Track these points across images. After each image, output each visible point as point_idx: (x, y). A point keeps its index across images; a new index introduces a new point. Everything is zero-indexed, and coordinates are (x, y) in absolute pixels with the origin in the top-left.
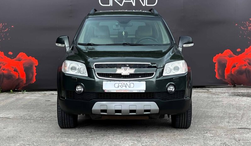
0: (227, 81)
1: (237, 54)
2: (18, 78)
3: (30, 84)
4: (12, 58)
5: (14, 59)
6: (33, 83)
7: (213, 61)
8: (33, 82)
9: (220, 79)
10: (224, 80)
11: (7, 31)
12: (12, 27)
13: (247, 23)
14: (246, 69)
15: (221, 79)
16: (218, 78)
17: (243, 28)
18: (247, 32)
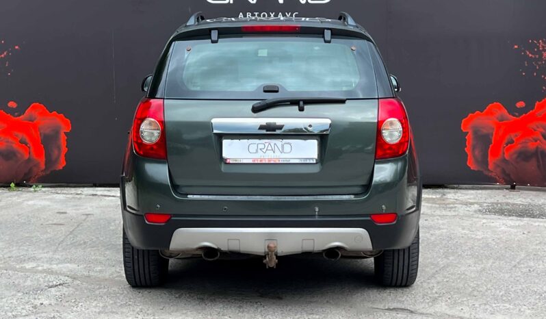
0: (493, 175)
1: (517, 114)
2: (29, 159)
3: (55, 170)
4: (16, 114)
5: (21, 117)
6: (60, 170)
7: (462, 128)
8: (61, 168)
9: (476, 169)
10: (486, 173)
11: (5, 56)
12: (17, 47)
13: (539, 43)
14: (537, 148)
15: (478, 171)
16: (472, 168)
17: (530, 55)
18: (540, 63)
